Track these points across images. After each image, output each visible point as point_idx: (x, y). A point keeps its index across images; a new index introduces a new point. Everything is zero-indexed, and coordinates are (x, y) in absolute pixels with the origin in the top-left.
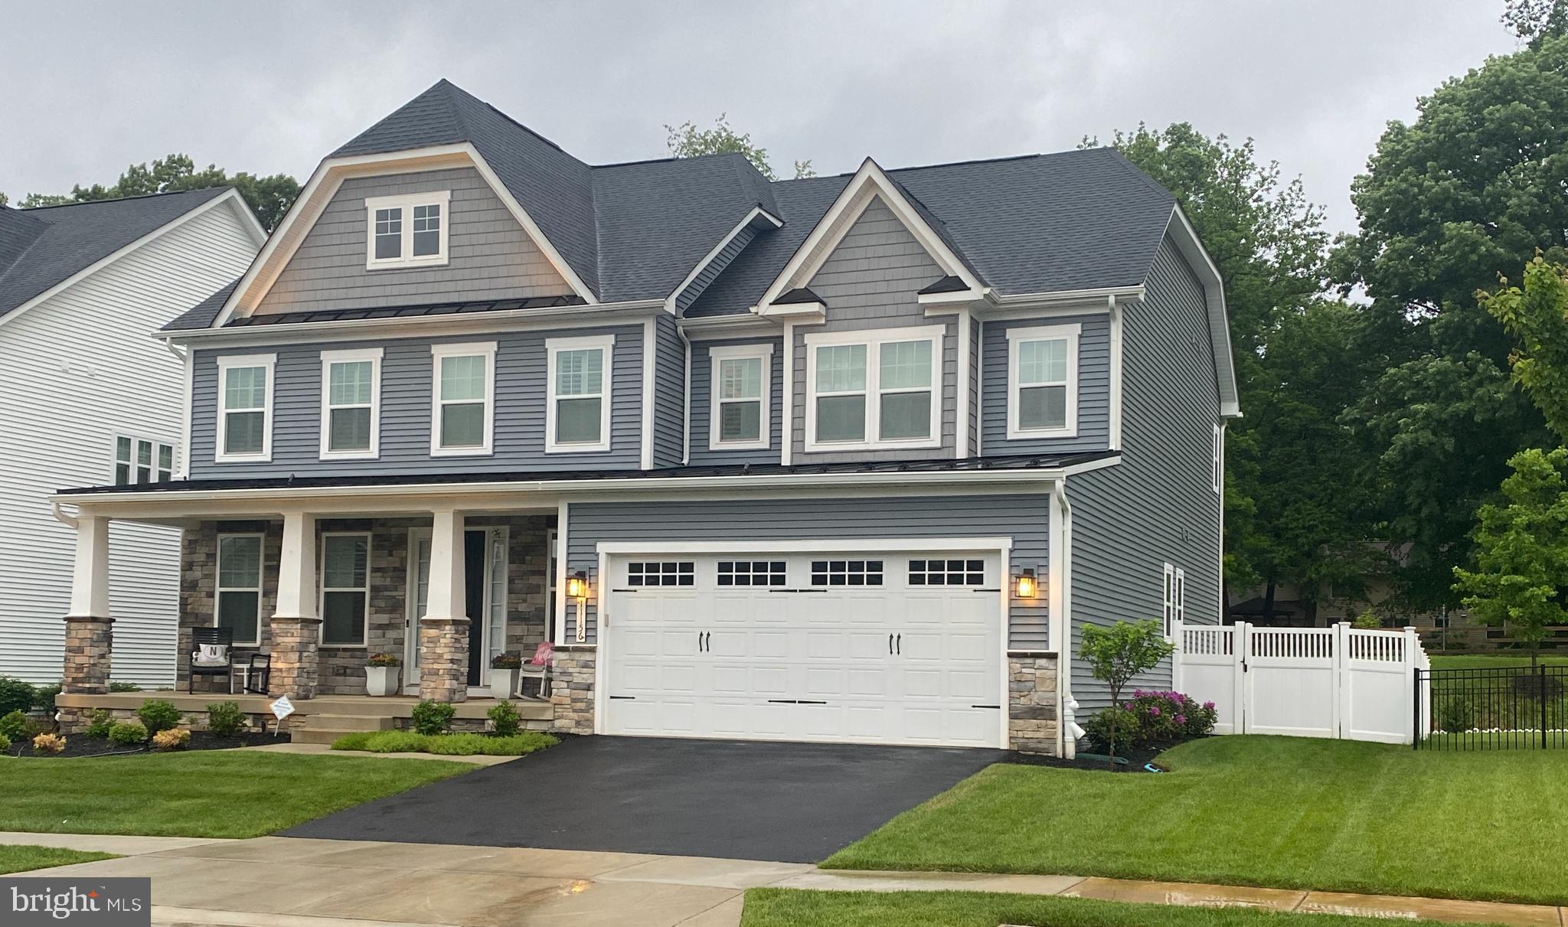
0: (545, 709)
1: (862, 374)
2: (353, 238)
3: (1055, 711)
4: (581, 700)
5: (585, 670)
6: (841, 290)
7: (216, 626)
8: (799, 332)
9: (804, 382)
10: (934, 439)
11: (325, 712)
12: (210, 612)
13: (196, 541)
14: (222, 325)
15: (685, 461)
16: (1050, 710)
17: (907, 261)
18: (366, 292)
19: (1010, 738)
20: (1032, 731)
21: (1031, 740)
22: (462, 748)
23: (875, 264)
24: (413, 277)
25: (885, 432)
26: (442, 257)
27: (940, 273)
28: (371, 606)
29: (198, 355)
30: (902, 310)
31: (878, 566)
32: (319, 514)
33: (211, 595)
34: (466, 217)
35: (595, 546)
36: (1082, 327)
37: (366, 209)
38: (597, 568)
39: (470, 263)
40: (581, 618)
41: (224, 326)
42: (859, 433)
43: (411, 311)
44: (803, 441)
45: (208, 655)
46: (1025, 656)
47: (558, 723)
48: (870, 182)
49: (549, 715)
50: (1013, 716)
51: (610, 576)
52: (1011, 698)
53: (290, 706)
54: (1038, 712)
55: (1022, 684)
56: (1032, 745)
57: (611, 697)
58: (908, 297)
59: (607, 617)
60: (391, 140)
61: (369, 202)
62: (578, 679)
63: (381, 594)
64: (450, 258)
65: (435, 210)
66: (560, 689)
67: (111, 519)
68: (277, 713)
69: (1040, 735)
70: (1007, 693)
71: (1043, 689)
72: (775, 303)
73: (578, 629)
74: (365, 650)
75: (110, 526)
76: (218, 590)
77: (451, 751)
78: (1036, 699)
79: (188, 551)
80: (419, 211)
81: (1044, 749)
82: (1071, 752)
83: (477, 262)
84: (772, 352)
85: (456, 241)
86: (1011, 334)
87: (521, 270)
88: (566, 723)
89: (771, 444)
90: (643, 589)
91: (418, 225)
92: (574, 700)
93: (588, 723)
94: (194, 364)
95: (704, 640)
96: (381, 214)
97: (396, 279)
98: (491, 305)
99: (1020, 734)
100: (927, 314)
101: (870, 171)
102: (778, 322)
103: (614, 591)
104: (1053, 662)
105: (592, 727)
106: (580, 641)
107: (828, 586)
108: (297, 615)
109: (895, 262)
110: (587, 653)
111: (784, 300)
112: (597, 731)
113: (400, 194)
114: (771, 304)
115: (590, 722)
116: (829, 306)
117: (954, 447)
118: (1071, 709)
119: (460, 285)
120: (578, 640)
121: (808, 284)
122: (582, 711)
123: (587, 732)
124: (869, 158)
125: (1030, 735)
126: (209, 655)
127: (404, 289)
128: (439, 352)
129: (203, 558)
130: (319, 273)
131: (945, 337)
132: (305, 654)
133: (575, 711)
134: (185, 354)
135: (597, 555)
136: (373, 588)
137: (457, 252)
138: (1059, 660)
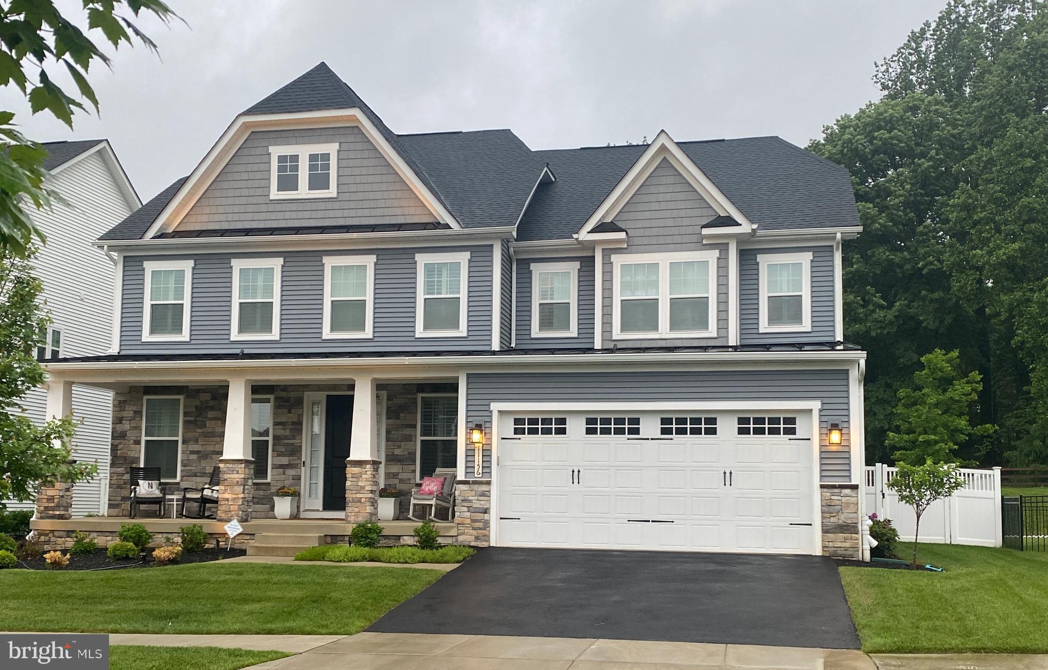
0: (451, 527)
1: (655, 285)
2: (259, 175)
3: (857, 527)
4: (479, 521)
5: (482, 498)
6: (639, 224)
7: (142, 466)
8: (608, 253)
9: (611, 289)
10: (712, 331)
11: (267, 531)
12: (137, 456)
13: (125, 402)
14: (151, 237)
15: (513, 345)
16: (853, 527)
17: (689, 205)
18: (269, 216)
19: (823, 547)
20: (840, 542)
21: (839, 549)
22: (409, 558)
23: (664, 206)
24: (308, 206)
25: (674, 326)
26: (332, 192)
27: (714, 214)
28: (273, 451)
29: (126, 260)
30: (686, 239)
31: (713, 421)
32: (255, 381)
33: (138, 442)
34: (351, 163)
35: (489, 405)
36: (813, 254)
37: (269, 154)
38: (491, 422)
39: (354, 196)
40: (478, 459)
41: (153, 238)
42: (653, 325)
43: (309, 231)
44: (611, 332)
45: (145, 488)
46: (834, 487)
47: (460, 538)
48: (663, 148)
49: (453, 532)
50: (825, 531)
51: (501, 428)
52: (823, 517)
53: (239, 527)
54: (845, 528)
55: (832, 508)
56: (839, 552)
57: (501, 518)
58: (690, 230)
59: (498, 458)
60: (291, 104)
61: (271, 149)
62: (476, 504)
63: (282, 442)
64: (338, 193)
65: (326, 157)
66: (462, 513)
67: (73, 383)
68: (229, 533)
69: (847, 545)
70: (820, 514)
71: (848, 511)
72: (592, 231)
73: (476, 467)
74: (269, 484)
75: (73, 388)
76: (144, 439)
77: (401, 560)
78: (842, 518)
79: (118, 409)
80: (313, 157)
81: (850, 555)
82: (867, 556)
83: (360, 196)
84: (579, 267)
85: (344, 180)
86: (760, 258)
87: (396, 203)
88: (468, 538)
89: (579, 334)
90: (526, 437)
91: (312, 167)
92: (474, 521)
93: (486, 537)
94: (124, 267)
95: (576, 476)
96: (282, 159)
97: (294, 207)
98: (373, 228)
99: (831, 544)
100: (704, 242)
101: (663, 140)
102: (592, 245)
103: (502, 439)
104: (855, 491)
105: (489, 541)
106: (478, 475)
107: (674, 436)
108: (241, 457)
109: (682, 205)
110: (483, 486)
111: (595, 230)
112: (493, 544)
113: (297, 144)
114: (588, 232)
115: (487, 537)
116: (630, 235)
117: (727, 337)
118: (868, 525)
119: (346, 213)
120: (476, 476)
121: (613, 219)
122: (480, 529)
123: (485, 544)
124: (663, 131)
125: (839, 545)
126: (147, 488)
127: (301, 215)
128: (329, 262)
129: (131, 414)
130: (230, 201)
131: (718, 259)
132: (246, 487)
133: (474, 529)
134: (116, 258)
135: (491, 412)
136: (275, 437)
137: (344, 188)
138: (859, 490)
